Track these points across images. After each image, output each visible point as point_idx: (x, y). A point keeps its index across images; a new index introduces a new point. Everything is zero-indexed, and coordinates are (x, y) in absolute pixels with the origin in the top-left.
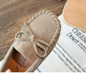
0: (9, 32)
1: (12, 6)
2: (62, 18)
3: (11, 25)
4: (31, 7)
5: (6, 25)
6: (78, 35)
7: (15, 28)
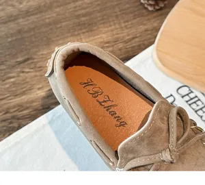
0: (12, 80)
1: (28, 13)
2: (152, 56)
3: (20, 63)
4: (76, 21)
5: (6, 61)
6: (190, 102)
7: (27, 70)
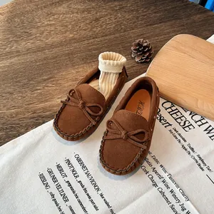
1: (52, 46)
3: (45, 80)
4: (89, 53)
5: (35, 78)
7: (50, 85)
